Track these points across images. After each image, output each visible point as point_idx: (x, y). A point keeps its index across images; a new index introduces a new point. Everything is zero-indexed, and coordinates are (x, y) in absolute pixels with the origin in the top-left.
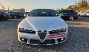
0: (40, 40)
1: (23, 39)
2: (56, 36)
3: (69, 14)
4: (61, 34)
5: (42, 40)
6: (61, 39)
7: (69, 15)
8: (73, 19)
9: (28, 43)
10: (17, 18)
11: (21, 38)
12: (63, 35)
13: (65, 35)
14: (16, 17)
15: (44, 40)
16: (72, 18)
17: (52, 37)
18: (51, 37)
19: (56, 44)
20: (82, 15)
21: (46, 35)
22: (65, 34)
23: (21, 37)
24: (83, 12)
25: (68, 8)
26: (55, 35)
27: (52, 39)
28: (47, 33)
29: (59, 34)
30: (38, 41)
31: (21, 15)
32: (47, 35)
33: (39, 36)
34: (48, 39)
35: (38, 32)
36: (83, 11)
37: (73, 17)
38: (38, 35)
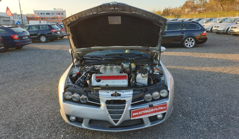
0: (112, 120)
1: (74, 118)
2: (146, 111)
3: (183, 32)
4: (157, 107)
5: (116, 122)
6: (156, 116)
7: (184, 35)
8: (194, 43)
9: (83, 126)
10: (46, 42)
11: (68, 117)
12: (162, 108)
13: (165, 108)
14: (43, 39)
15: (120, 120)
16: (190, 43)
17: (137, 114)
18: (134, 114)
19: (146, 127)
20: (219, 29)
21: (125, 110)
22: (165, 105)
23: (68, 114)
24: (221, 22)
25: (184, 5)
26: (144, 110)
27: (137, 118)
28: (126, 105)
29: (151, 106)
30: (107, 122)
31: (56, 32)
32: (127, 110)
33: (108, 113)
34: (128, 118)
35: (106, 104)
36: (223, 18)
37: (193, 40)
38: (107, 111)
